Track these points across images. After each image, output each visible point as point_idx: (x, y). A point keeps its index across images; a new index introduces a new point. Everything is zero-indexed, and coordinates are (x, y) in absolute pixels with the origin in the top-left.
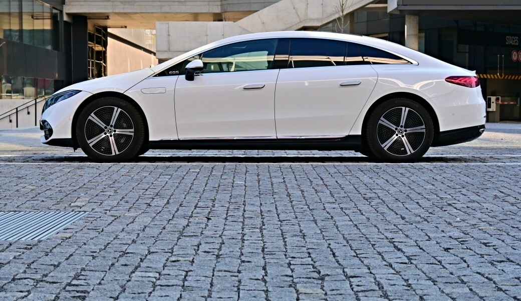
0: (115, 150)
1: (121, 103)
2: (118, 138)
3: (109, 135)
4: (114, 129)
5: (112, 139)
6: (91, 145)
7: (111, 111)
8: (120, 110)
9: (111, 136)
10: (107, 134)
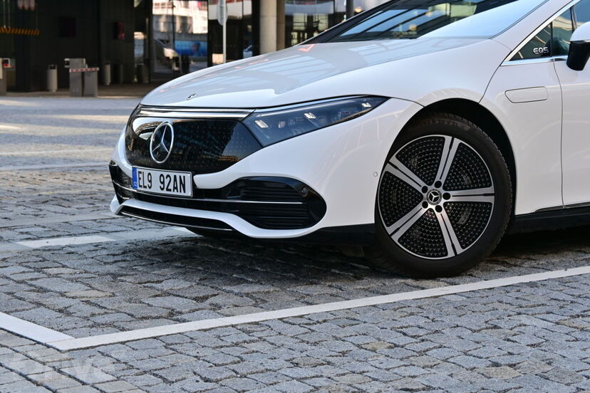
0: (453, 245)
1: (459, 124)
2: (455, 211)
3: (433, 207)
4: (443, 192)
5: (442, 217)
6: (396, 238)
7: (438, 147)
8: (457, 142)
9: (439, 209)
10: (430, 206)
